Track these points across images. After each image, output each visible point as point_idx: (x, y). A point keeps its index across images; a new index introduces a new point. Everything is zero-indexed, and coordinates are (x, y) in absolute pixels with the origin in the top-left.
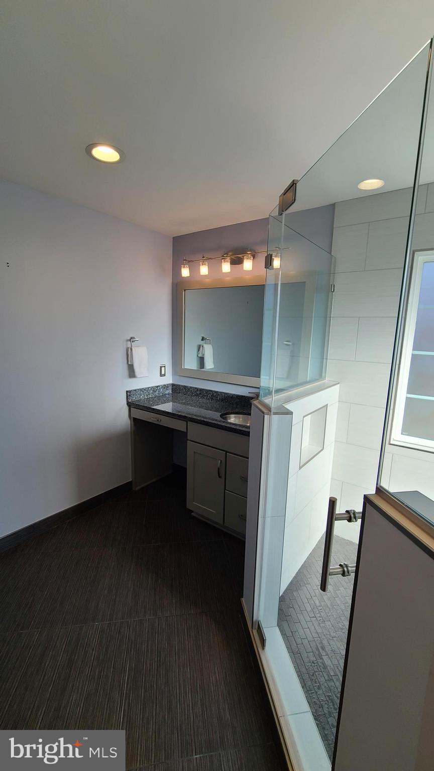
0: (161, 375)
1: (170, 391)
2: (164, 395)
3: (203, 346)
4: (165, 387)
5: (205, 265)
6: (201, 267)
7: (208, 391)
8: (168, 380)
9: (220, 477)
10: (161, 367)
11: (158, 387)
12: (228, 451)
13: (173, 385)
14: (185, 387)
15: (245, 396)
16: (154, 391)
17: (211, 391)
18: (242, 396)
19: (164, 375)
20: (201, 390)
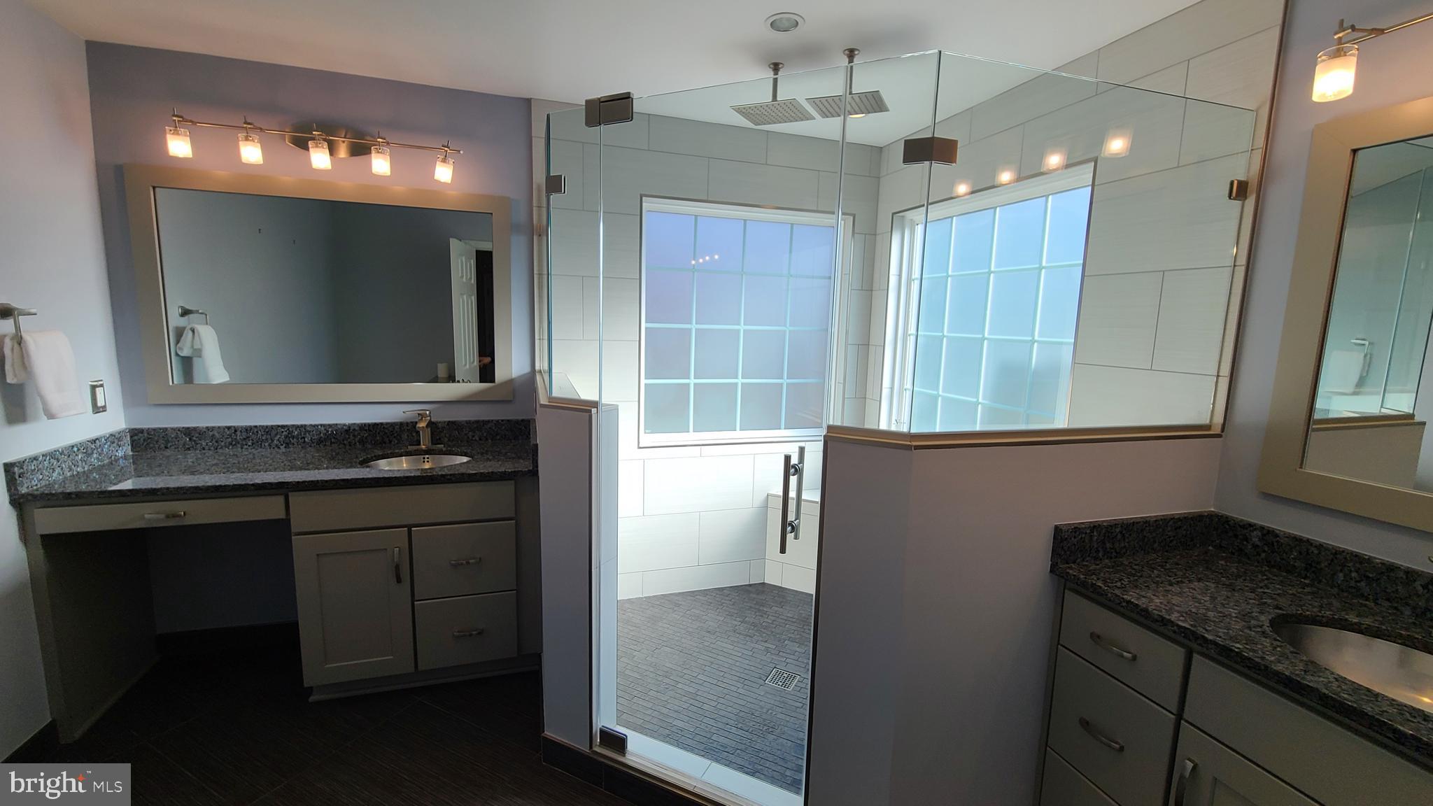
0: (97, 409)
1: (126, 450)
2: (113, 462)
3: (193, 331)
4: (114, 439)
5: (253, 140)
6: (241, 143)
7: (269, 430)
8: (115, 421)
9: (399, 580)
10: (93, 388)
11: (94, 441)
12: (411, 522)
13: (135, 433)
14: (188, 432)
15: (382, 424)
16: (88, 454)
17: (283, 427)
18: (376, 425)
19: (104, 409)
20: (248, 429)
